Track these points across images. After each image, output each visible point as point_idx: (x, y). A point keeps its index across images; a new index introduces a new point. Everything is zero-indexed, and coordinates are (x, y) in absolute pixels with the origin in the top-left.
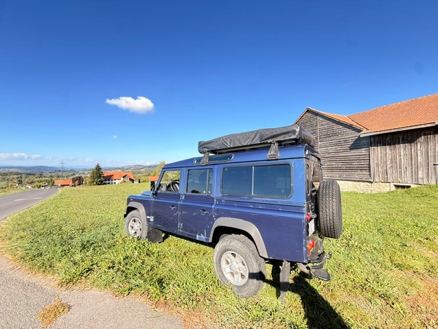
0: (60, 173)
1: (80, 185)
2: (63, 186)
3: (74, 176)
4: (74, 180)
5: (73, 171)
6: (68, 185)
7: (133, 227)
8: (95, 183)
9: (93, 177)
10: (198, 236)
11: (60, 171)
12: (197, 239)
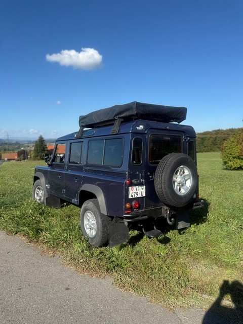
0: (7, 147)
1: (24, 159)
2: (9, 160)
3: (20, 150)
4: (19, 154)
5: (18, 144)
6: (14, 159)
7: (37, 194)
8: (39, 157)
9: (36, 151)
10: (73, 200)
11: (6, 144)
12: (73, 202)
